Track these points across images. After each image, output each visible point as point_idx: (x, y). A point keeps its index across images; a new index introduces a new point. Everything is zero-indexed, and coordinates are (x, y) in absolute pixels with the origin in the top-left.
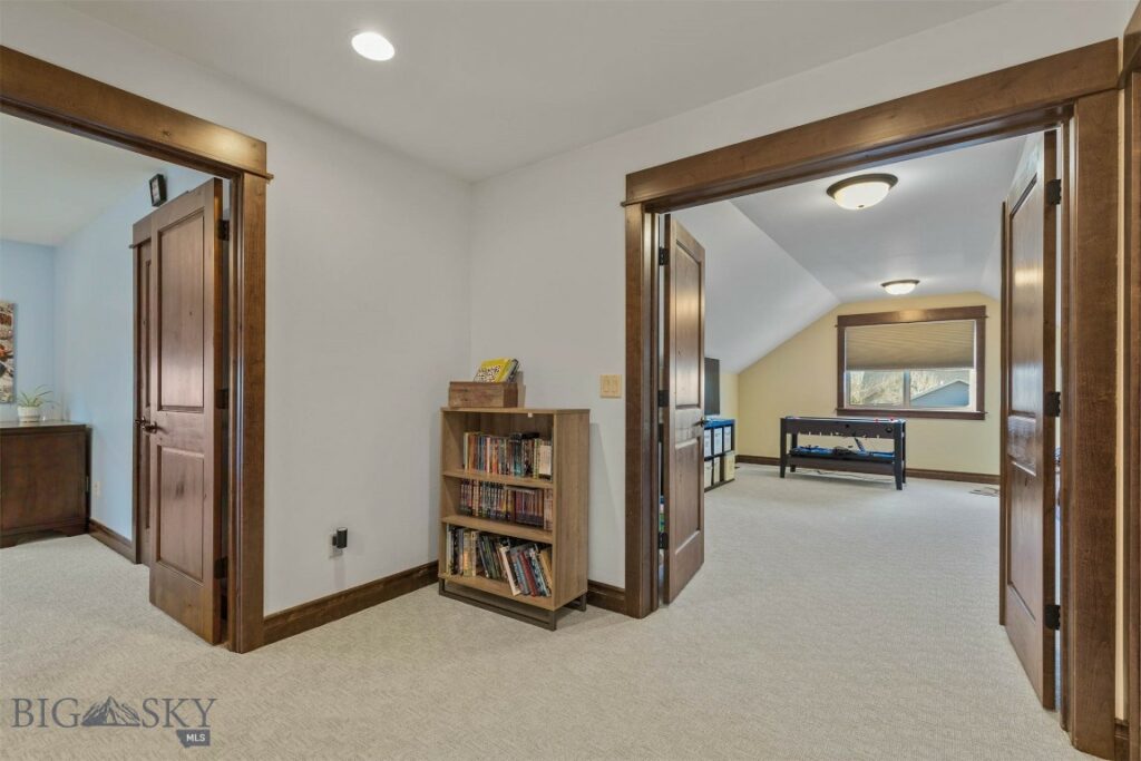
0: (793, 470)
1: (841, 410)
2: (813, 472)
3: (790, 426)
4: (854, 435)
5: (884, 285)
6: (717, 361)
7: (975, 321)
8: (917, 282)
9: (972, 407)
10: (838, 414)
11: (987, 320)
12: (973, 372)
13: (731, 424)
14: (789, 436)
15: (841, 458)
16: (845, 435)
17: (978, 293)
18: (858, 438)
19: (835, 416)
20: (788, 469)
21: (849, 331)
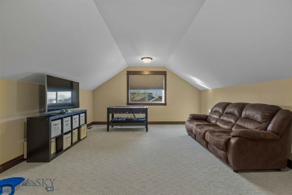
0: (112, 127)
1: (128, 104)
2: (119, 127)
3: (111, 111)
4: (133, 113)
5: (142, 59)
6: (79, 83)
7: (164, 75)
8: (152, 59)
9: (163, 102)
10: (127, 105)
11: (167, 75)
12: (163, 91)
13: (85, 112)
14: (111, 115)
15: (129, 122)
16: (130, 113)
17: (164, 67)
18: (135, 114)
19: (126, 106)
20: (110, 127)
21: (130, 76)
